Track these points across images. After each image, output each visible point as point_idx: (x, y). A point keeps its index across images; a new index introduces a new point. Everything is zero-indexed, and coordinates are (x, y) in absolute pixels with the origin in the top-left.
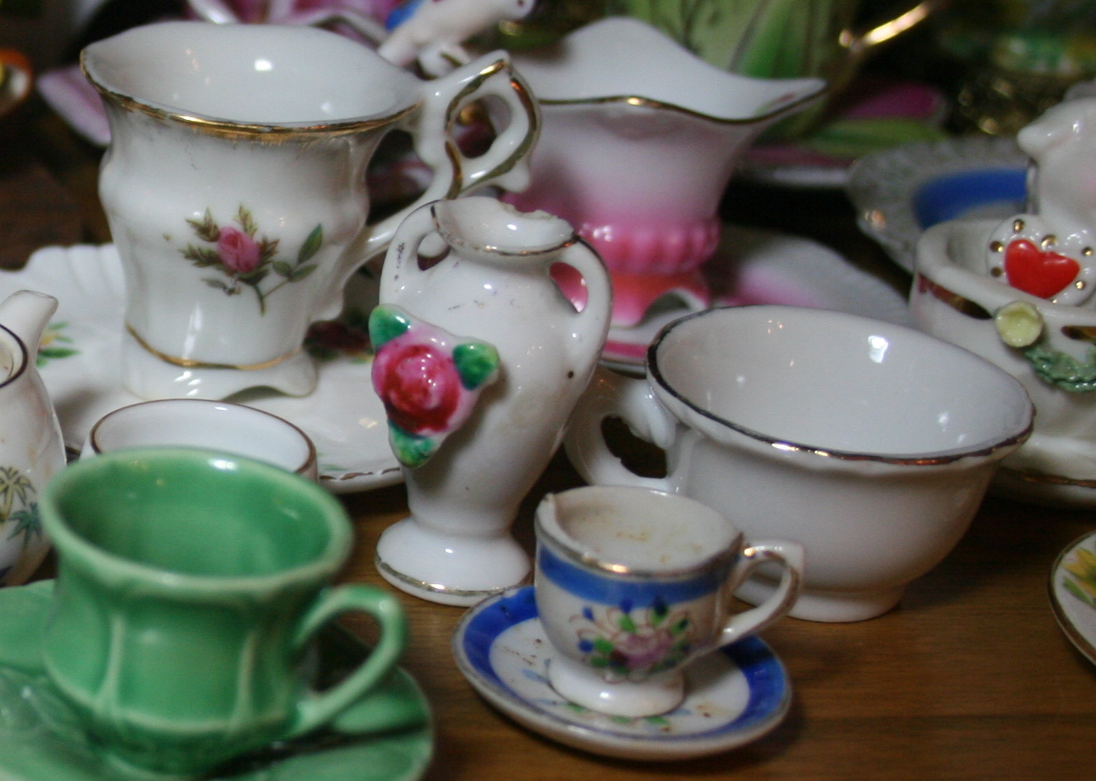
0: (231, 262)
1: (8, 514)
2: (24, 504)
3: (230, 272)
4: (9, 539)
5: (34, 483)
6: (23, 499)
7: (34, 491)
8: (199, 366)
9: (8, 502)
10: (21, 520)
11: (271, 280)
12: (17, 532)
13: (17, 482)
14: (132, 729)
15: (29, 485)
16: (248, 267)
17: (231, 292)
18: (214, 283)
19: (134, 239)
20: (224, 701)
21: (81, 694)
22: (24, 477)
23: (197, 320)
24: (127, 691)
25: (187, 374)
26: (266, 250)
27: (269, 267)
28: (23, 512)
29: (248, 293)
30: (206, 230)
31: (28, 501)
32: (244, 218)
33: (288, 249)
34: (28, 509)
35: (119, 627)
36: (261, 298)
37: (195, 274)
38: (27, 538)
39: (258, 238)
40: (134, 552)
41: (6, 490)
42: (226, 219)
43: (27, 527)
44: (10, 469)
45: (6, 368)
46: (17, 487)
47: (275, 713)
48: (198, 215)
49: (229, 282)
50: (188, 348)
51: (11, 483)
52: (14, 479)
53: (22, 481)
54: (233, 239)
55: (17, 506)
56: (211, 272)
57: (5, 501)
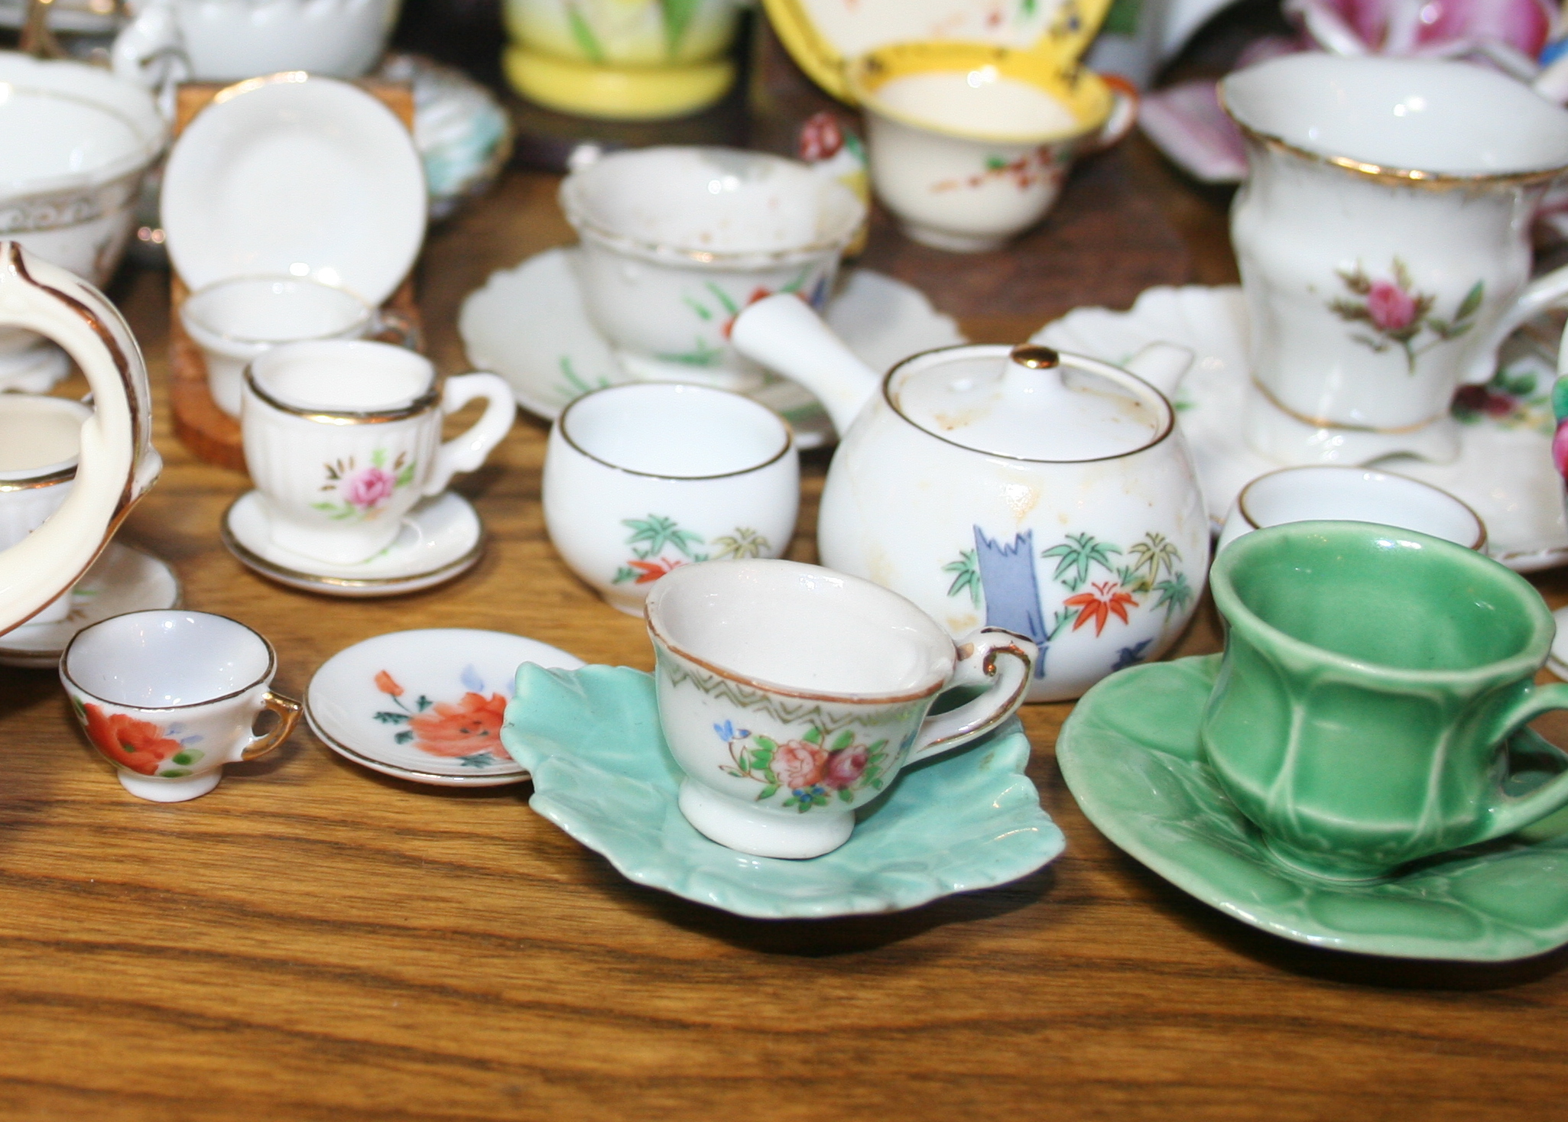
0: (1380, 316)
1: (1152, 583)
2: (1169, 572)
3: (1379, 327)
4: (1152, 610)
5: (1180, 552)
6: (1169, 568)
7: (1180, 559)
8: (1335, 426)
9: (1154, 570)
10: (1166, 590)
11: (1424, 339)
12: (1161, 603)
13: (1164, 549)
14: (1307, 825)
15: (1175, 553)
16: (1399, 324)
17: (1378, 349)
18: (1361, 340)
19: (1269, 287)
20: (1412, 801)
21: (1251, 785)
22: (1171, 545)
23: (1335, 379)
24: (1303, 784)
25: (1322, 434)
26: (1420, 307)
27: (1423, 325)
28: (1168, 582)
29: (1396, 351)
30: (1356, 283)
31: (1173, 571)
32: (1399, 270)
33: (1445, 305)
34: (1173, 579)
35: (1298, 713)
36: (1411, 358)
37: (1341, 329)
38: (1170, 609)
39: (1412, 293)
40: (1303, 633)
41: (1151, 558)
42: (1379, 273)
43: (1171, 598)
44: (1157, 535)
45: (1152, 426)
46: (1163, 554)
47: (1465, 816)
48: (1349, 266)
49: (1377, 338)
50: (1323, 407)
51: (1157, 550)
52: (1161, 546)
53: (1169, 548)
54: (1385, 294)
55: (1162, 575)
56: (1359, 327)
57: (1151, 568)
